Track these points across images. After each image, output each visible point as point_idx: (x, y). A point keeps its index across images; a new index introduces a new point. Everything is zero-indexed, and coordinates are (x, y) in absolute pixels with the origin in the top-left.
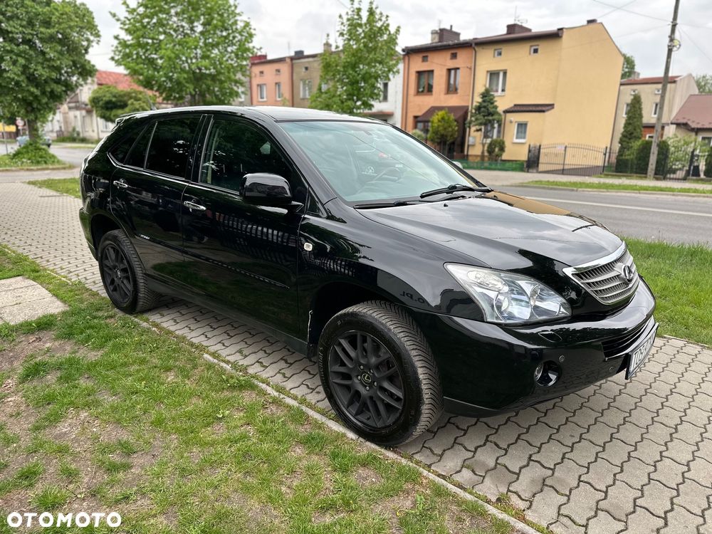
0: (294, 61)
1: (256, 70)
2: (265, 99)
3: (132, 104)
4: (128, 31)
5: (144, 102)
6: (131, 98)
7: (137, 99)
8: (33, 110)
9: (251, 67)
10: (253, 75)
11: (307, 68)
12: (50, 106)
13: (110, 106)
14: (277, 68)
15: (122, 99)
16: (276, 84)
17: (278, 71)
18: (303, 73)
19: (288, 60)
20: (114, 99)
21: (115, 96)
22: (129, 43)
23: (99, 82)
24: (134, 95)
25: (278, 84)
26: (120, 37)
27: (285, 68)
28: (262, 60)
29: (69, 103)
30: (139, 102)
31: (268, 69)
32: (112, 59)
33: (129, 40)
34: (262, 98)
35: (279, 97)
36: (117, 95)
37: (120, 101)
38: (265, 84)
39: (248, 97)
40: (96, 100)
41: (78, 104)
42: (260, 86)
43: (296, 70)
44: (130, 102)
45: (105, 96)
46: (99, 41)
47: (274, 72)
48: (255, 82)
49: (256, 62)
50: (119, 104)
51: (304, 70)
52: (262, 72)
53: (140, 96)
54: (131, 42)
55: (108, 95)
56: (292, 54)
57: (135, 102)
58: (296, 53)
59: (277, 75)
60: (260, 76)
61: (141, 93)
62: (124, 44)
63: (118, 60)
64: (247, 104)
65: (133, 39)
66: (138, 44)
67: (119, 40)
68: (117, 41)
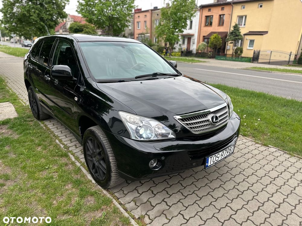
0: (153, 12)
1: (137, 15)
2: (140, 28)
3: (85, 30)
5: (90, 29)
6: (85, 27)
7: (87, 28)
9: (134, 14)
10: (135, 17)
11: (158, 15)
13: (76, 31)
14: (145, 14)
15: (81, 28)
16: (145, 21)
17: (146, 16)
18: (156, 17)
19: (150, 11)
20: (78, 28)
21: (78, 27)
22: (83, 4)
23: (74, 20)
24: (86, 26)
25: (145, 22)
26: (80, 2)
27: (148, 15)
28: (139, 11)
29: (63, 29)
30: (88, 29)
31: (141, 15)
32: (77, 11)
33: (83, 3)
34: (139, 27)
35: (146, 27)
36: (79, 26)
37: (81, 29)
38: (140, 22)
39: (133, 26)
40: (71, 28)
41: (66, 30)
42: (138, 22)
43: (153, 15)
44: (84, 29)
45: (75, 26)
46: (69, 3)
47: (144, 16)
48: (136, 20)
49: (137, 12)
50: (80, 30)
51: (156, 15)
52: (139, 16)
53: (89, 27)
54: (85, 3)
55: (76, 26)
56: (153, 8)
57: (86, 29)
58: (154, 8)
59: (145, 17)
60: (138, 18)
61: (89, 25)
62: (81, 4)
63: (79, 11)
64: (132, 31)
65: (85, 2)
66: (87, 5)
67: (79, 3)
68: (78, 3)
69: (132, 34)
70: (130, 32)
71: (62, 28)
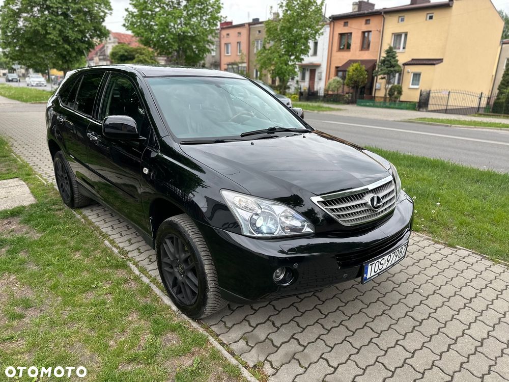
0: (251, 26)
1: (224, 33)
2: (230, 54)
3: (138, 57)
4: (135, 6)
5: (146, 56)
6: (138, 53)
7: (141, 54)
8: (67, 61)
9: (221, 31)
10: (222, 36)
11: (259, 32)
12: (78, 58)
13: (123, 58)
14: (239, 31)
15: (132, 54)
16: (238, 43)
17: (239, 33)
18: (257, 35)
19: (247, 26)
20: (126, 54)
21: (126, 51)
22: (135, 14)
23: (119, 41)
24: (139, 51)
25: (239, 43)
26: (129, 10)
27: (244, 31)
28: (228, 25)
29: (100, 56)
30: (143, 56)
31: (233, 32)
32: (124, 25)
33: (135, 12)
34: (228, 53)
35: (240, 53)
36: (128, 51)
37: (130, 55)
38: (230, 43)
39: (218, 52)
40: (114, 55)
41: (105, 57)
42: (227, 44)
43: (252, 32)
44: (136, 56)
45: (120, 51)
46: (111, 13)
47: (237, 34)
48: (223, 42)
49: (224, 27)
50: (129, 57)
51: (258, 32)
52: (228, 35)
53: (144, 52)
54: (137, 13)
55: (122, 51)
56: (251, 21)
57: (140, 56)
58: (254, 20)
59: (238, 36)
60: (227, 37)
61: (144, 49)
62: (131, 14)
63: (128, 26)
64: (217, 58)
65: (138, 11)
66: (142, 16)
67: (129, 12)
68: (127, 13)
69: (216, 64)
70: (214, 61)
71: (99, 54)
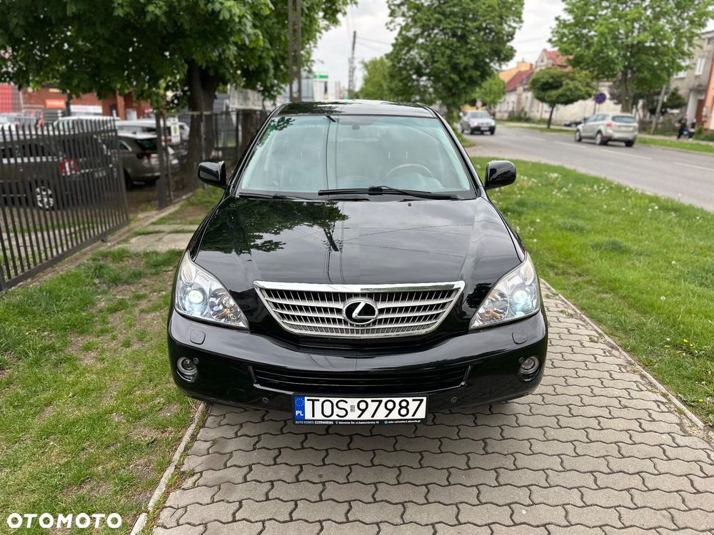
3: (567, 84)
4: (570, 11)
6: (569, 78)
7: (574, 79)
8: (454, 95)
12: (467, 90)
13: (546, 87)
15: (559, 80)
20: (551, 80)
21: (552, 77)
22: (568, 22)
24: (572, 75)
26: (561, 18)
29: (525, 84)
30: (575, 82)
32: (550, 41)
33: (569, 20)
36: (555, 76)
37: (557, 82)
40: (535, 83)
44: (564, 83)
45: (543, 78)
46: (521, 27)
50: (555, 84)
54: (572, 21)
55: (547, 76)
57: (570, 82)
62: (563, 24)
63: (556, 41)
64: (704, 80)
65: (574, 18)
66: (578, 23)
67: (560, 21)
68: (557, 22)
69: (701, 88)
70: (697, 83)
71: (524, 82)
